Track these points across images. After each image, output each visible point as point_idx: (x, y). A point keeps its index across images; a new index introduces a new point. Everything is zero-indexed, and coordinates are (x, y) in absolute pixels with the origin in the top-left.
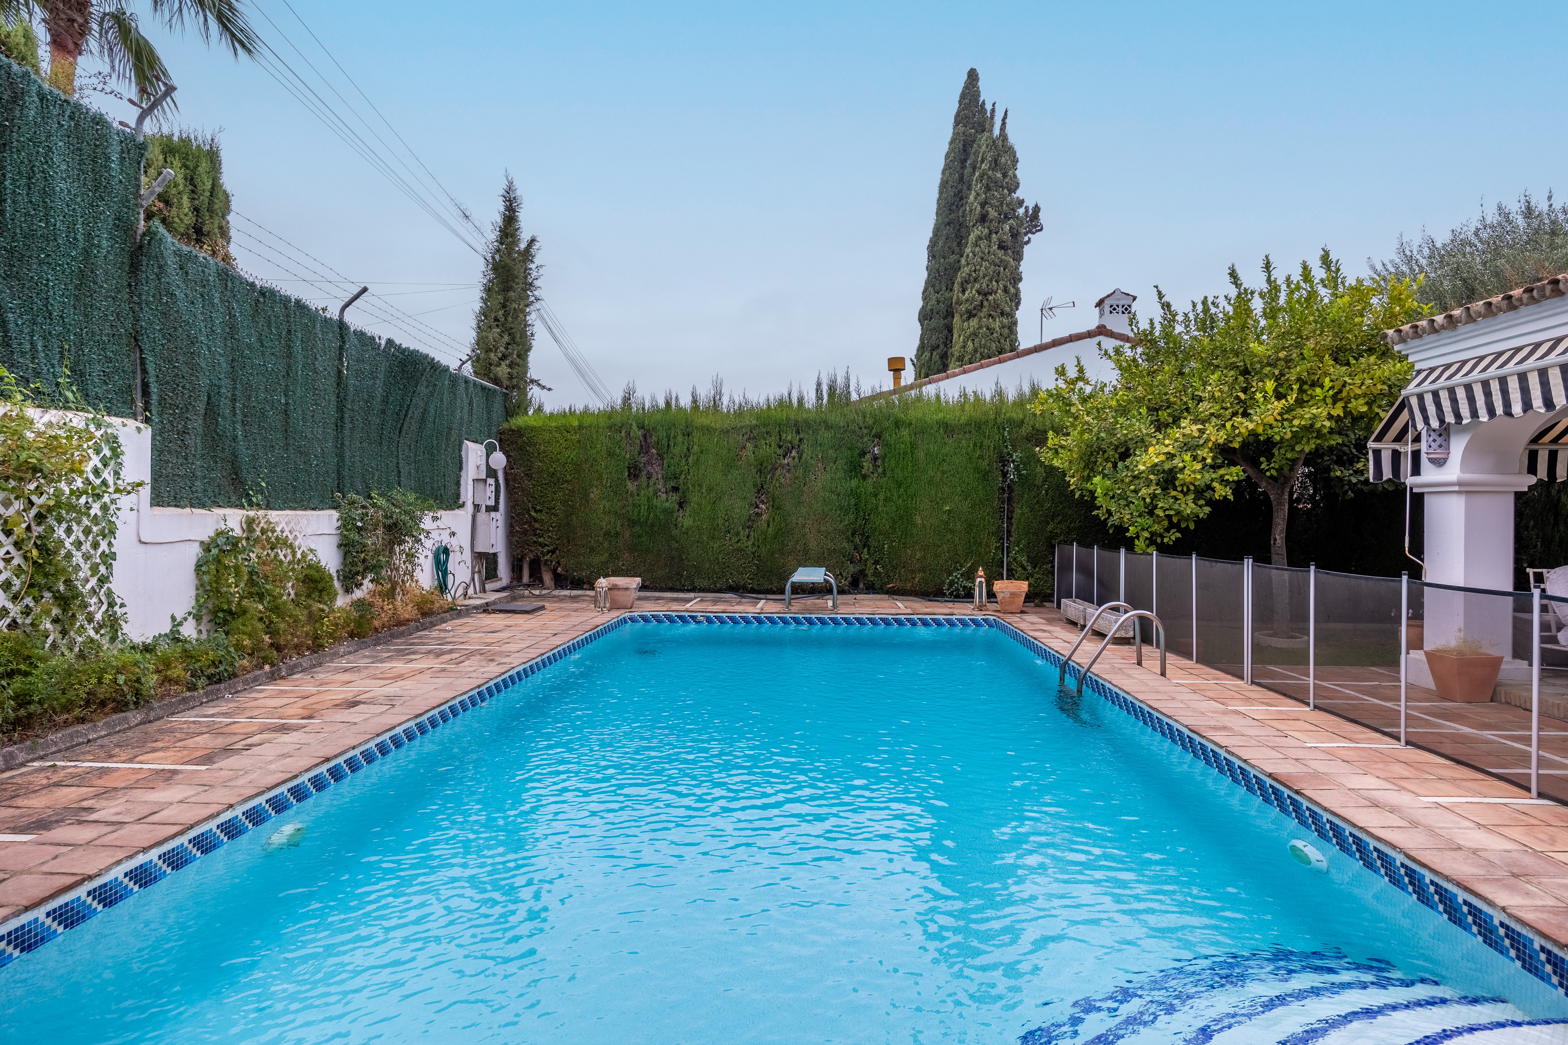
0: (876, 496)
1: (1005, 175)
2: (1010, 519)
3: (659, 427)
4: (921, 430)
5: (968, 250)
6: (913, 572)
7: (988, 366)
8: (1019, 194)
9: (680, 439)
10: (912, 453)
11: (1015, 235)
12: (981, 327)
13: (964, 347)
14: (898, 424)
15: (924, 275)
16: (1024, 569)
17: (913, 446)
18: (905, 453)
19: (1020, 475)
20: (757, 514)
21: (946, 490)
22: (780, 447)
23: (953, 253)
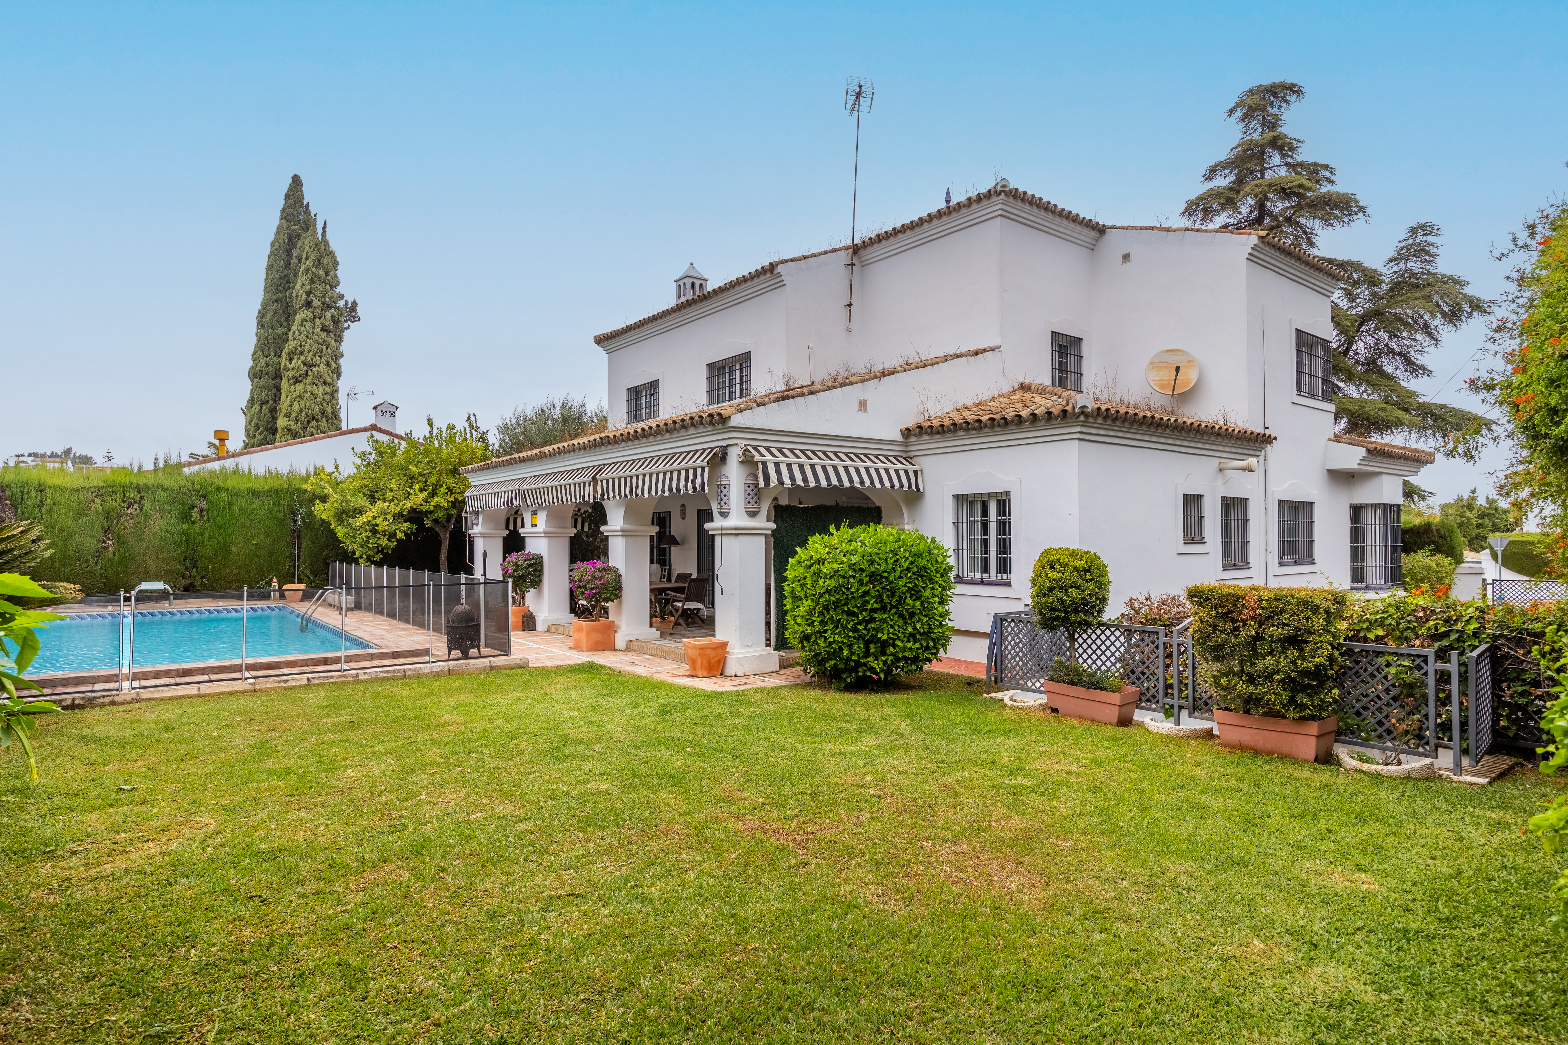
0: (202, 535)
1: (327, 274)
2: (299, 548)
3: (13, 485)
4: (236, 494)
5: (294, 328)
6: (230, 582)
7: (293, 444)
8: (339, 290)
9: (33, 494)
10: (229, 508)
11: (336, 322)
12: (306, 392)
13: (291, 406)
14: (218, 489)
15: (254, 340)
16: (309, 578)
17: (230, 504)
18: (224, 508)
19: (305, 523)
20: (105, 548)
21: (254, 531)
22: (124, 502)
23: (281, 326)
